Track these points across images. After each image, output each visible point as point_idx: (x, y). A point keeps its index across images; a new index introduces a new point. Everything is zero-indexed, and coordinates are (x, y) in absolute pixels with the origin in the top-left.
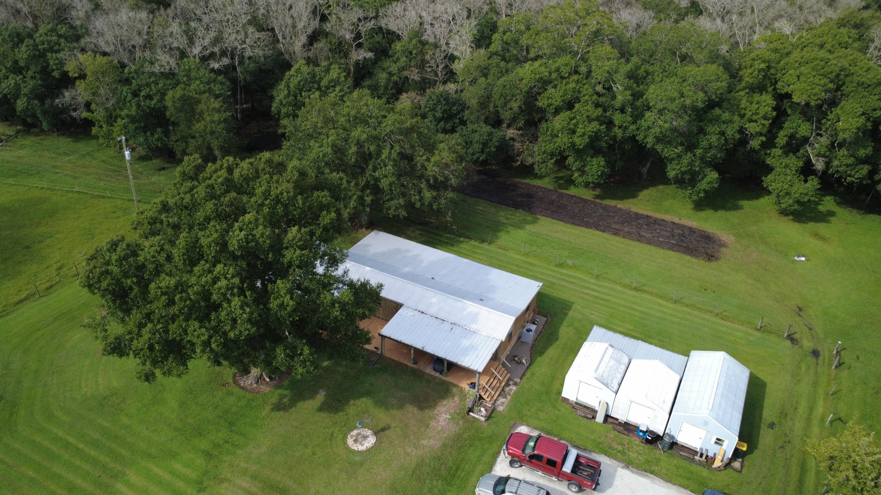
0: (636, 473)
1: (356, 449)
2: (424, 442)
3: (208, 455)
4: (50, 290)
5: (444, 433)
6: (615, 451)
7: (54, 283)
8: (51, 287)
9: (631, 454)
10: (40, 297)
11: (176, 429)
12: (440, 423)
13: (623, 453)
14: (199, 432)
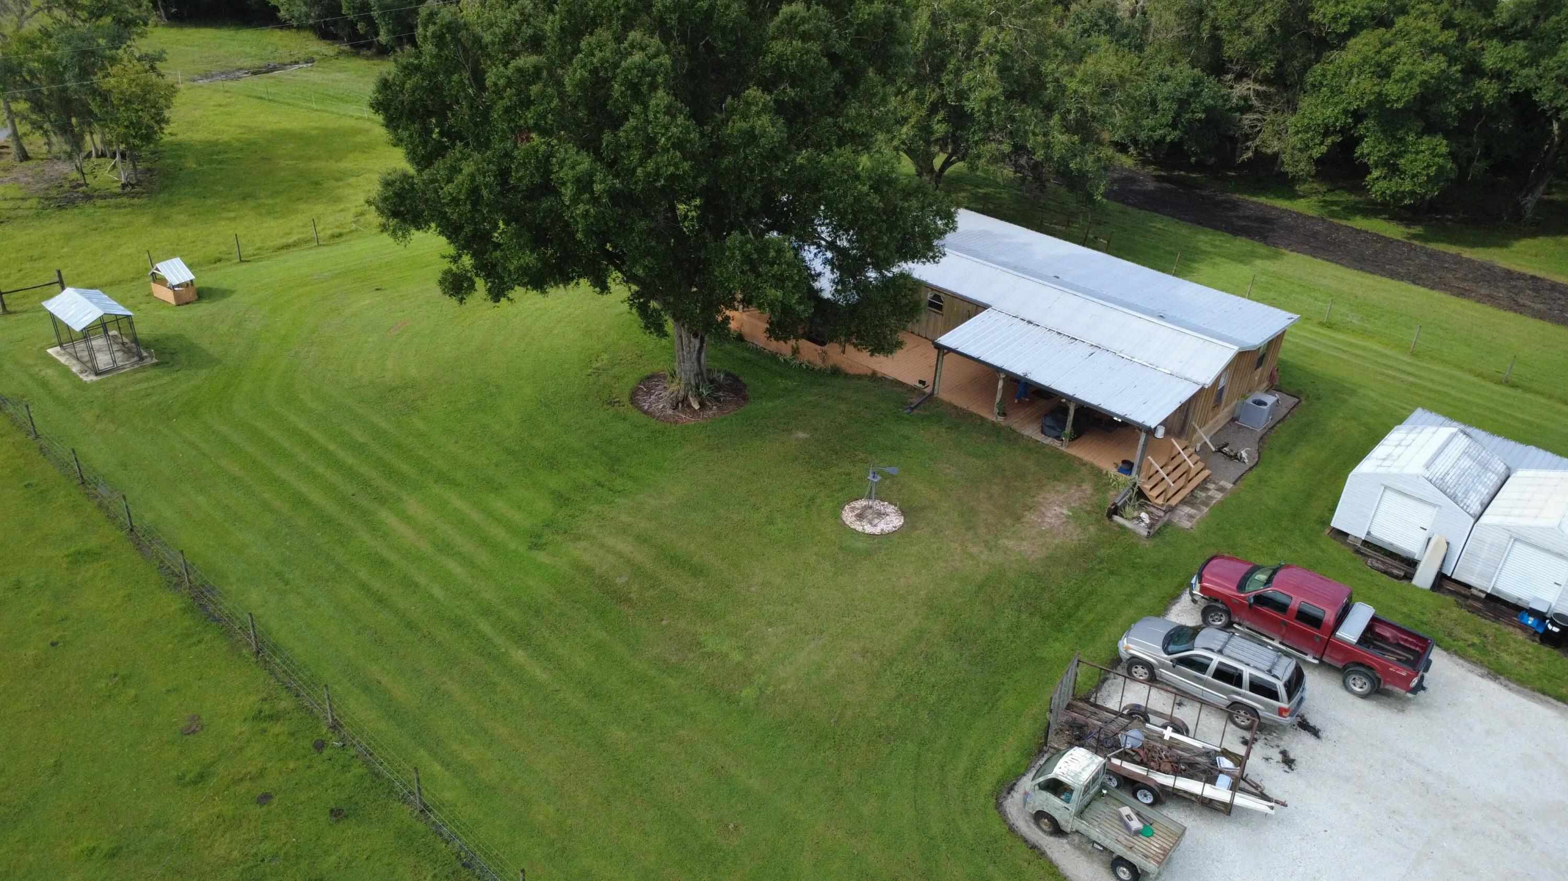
0: (1519, 692)
1: (860, 529)
2: (1010, 543)
3: (561, 499)
4: (337, 240)
5: (1054, 537)
6: (1461, 643)
7: (345, 231)
8: (340, 235)
9: (1504, 655)
10: (319, 245)
11: (509, 452)
12: (1047, 519)
13: (1483, 649)
14: (552, 464)
